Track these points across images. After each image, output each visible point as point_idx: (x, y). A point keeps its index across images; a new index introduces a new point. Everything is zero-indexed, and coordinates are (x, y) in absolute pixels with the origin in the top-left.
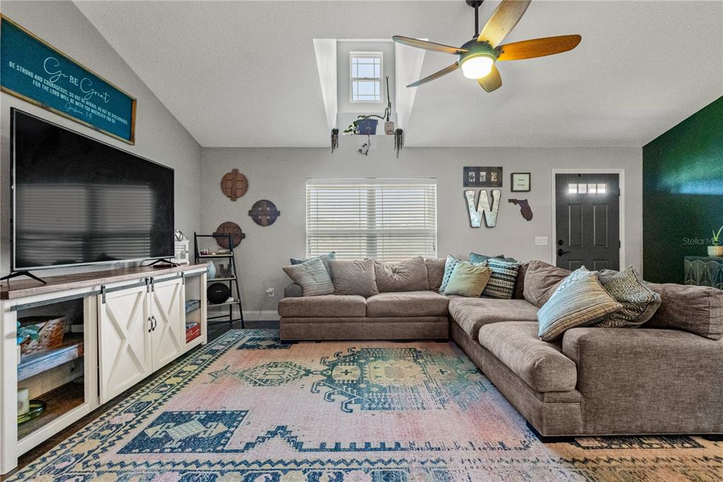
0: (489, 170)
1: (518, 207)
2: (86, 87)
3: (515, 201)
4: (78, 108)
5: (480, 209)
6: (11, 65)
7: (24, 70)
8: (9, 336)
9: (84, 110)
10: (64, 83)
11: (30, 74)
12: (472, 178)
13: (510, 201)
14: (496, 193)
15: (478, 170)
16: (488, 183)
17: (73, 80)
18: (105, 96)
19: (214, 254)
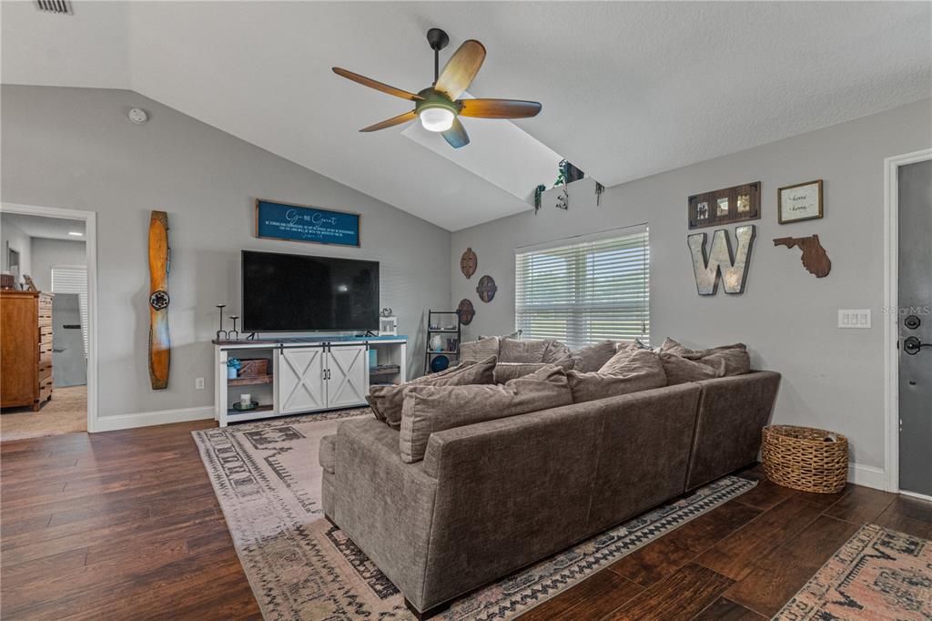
0: (733, 194)
1: (797, 252)
2: (316, 219)
3: (789, 242)
4: (312, 234)
5: (713, 263)
6: (267, 223)
7: (274, 223)
8: (223, 363)
9: (316, 234)
10: (301, 222)
11: (278, 224)
12: (703, 212)
13: (778, 242)
14: (743, 232)
15: (712, 197)
16: (734, 216)
17: (307, 218)
18: (333, 221)
19: (443, 329)
